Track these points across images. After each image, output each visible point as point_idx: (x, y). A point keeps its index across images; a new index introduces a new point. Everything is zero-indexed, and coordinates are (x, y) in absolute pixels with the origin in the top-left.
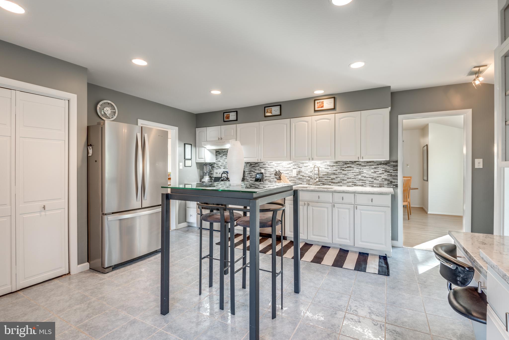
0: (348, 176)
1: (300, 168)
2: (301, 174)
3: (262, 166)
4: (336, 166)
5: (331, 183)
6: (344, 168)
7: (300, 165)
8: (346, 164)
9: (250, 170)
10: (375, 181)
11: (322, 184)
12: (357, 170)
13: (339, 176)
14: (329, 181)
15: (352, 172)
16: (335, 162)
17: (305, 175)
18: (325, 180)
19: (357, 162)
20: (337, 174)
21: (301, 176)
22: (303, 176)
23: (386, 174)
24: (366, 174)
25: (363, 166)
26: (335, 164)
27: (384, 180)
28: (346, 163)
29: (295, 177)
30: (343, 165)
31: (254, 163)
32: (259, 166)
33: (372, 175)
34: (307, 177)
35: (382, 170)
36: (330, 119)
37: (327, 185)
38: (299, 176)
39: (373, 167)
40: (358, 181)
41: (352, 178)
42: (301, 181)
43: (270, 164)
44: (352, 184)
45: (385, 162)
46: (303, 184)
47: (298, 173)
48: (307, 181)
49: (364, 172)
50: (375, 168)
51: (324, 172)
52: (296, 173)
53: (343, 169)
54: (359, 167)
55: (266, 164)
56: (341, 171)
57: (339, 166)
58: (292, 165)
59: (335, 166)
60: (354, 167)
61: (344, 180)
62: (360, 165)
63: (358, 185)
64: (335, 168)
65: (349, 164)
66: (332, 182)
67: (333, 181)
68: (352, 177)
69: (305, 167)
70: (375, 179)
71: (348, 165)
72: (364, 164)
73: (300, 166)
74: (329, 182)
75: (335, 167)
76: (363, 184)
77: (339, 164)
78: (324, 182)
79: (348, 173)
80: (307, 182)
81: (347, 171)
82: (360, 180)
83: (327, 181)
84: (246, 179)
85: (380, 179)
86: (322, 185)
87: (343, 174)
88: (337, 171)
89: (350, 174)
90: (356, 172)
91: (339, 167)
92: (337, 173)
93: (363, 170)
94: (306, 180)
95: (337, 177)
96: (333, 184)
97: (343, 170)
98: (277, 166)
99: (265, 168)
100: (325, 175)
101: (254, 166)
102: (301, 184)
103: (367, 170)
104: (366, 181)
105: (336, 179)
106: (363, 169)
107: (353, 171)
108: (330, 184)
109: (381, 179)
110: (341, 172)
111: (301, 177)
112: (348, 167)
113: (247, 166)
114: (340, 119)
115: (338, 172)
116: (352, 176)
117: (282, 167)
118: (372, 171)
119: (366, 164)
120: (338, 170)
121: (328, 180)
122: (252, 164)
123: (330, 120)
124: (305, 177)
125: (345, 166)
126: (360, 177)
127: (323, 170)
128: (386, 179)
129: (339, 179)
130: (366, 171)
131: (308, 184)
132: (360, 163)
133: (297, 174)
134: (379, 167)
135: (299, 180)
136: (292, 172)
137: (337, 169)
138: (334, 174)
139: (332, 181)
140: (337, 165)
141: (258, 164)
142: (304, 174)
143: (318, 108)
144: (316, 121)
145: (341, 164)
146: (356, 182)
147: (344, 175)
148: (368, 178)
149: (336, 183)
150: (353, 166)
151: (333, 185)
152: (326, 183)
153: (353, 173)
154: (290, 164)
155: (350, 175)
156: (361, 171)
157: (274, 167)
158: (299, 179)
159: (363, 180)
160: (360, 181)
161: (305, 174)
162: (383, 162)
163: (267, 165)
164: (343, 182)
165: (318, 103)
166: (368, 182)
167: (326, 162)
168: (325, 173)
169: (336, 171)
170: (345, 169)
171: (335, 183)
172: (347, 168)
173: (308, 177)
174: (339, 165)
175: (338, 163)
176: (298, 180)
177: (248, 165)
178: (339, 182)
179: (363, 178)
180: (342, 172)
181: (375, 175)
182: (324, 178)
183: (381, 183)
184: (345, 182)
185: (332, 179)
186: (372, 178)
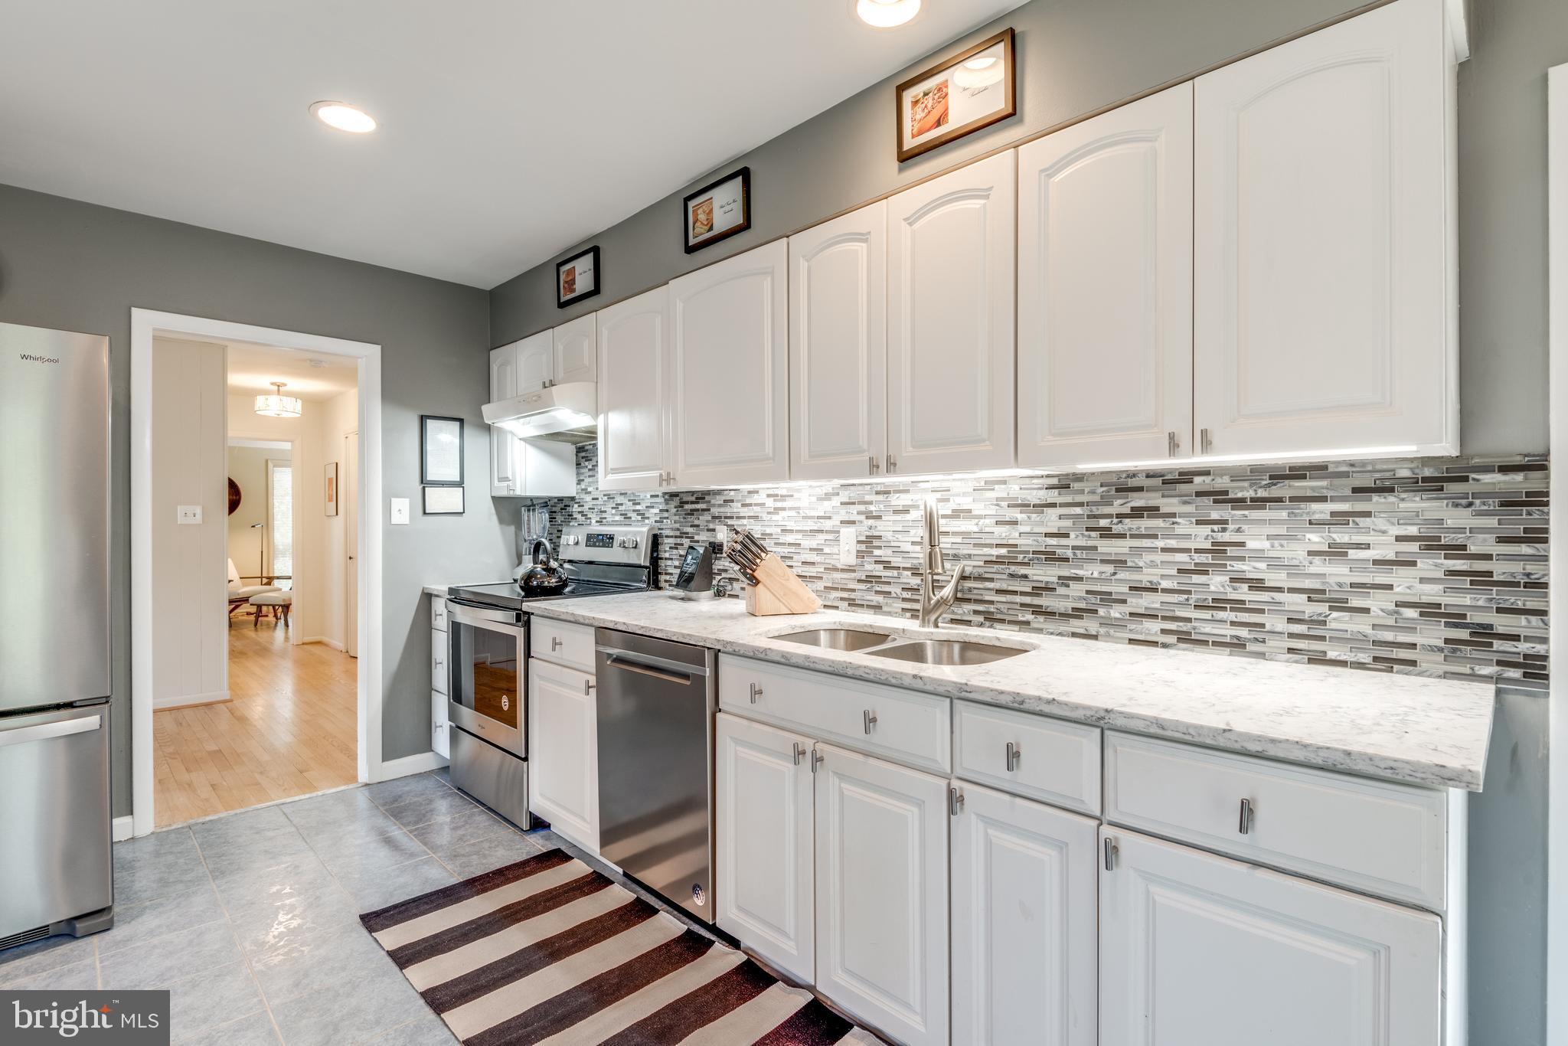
0: (1136, 576)
1: (871, 522)
2: (877, 552)
3: (722, 510)
4: (1062, 505)
5: (1029, 617)
6: (1109, 516)
7: (871, 503)
8: (1123, 490)
9: (678, 529)
10: (1339, 621)
11: (981, 619)
12: (1201, 537)
13: (1081, 573)
14: (1018, 599)
15: (1160, 543)
16: (1055, 481)
17: (897, 561)
18: (999, 592)
19: (1197, 480)
20: (1067, 560)
21: (876, 562)
22: (887, 565)
23: (1432, 565)
24: (1263, 565)
25: (1238, 503)
26: (1053, 496)
27: (1411, 613)
28: (1123, 485)
29: (850, 570)
30: (1106, 501)
31: (693, 493)
32: (709, 510)
33: (1313, 570)
34: (905, 569)
35: (1399, 539)
36: (984, 193)
37: (1010, 622)
38: (871, 568)
39: (1321, 510)
40: (1206, 615)
41: (1165, 591)
42: (877, 592)
43: (748, 501)
44: (1164, 631)
45: (1428, 472)
46: (885, 609)
47: (863, 547)
48: (906, 595)
49: (1251, 544)
50: (1340, 519)
51: (990, 546)
52: (854, 547)
53: (1103, 523)
54: (1215, 515)
55: (732, 501)
56: (1094, 539)
57: (1081, 504)
58: (836, 501)
59: (1053, 505)
60: (1173, 515)
61: (1107, 598)
62: (1220, 497)
63: (1205, 643)
64: (1052, 520)
65: (1140, 489)
66: (1038, 611)
67: (1044, 601)
68: (1165, 584)
69: (896, 512)
70: (1339, 605)
71: (1138, 500)
72: (1249, 494)
73: (872, 508)
74: (1022, 605)
75: (1052, 513)
76: (1243, 633)
77: (1082, 492)
78: (992, 608)
79: (1137, 551)
80: (904, 600)
81: (1133, 536)
82: (1219, 603)
83: (1009, 598)
84: (666, 574)
85: (1378, 603)
86: (981, 625)
87: (1103, 561)
88: (1067, 535)
89: (1148, 557)
90: (1187, 551)
91: (1078, 510)
92: (1069, 553)
93: (1239, 530)
94: (899, 591)
95: (1064, 581)
96: (1041, 618)
97: (1106, 533)
98: (777, 510)
99: (730, 522)
100: (999, 561)
101: (692, 512)
102: (877, 608)
103: (1277, 537)
104: (1262, 611)
105: (1061, 590)
106: (1245, 527)
107: (1172, 543)
108: (1028, 623)
109: (1392, 607)
110: (1090, 543)
111: (878, 570)
112: (1137, 513)
113: (667, 511)
114: (1049, 172)
115: (1074, 548)
116: (1163, 576)
117: (793, 513)
118: (1316, 539)
119: (1262, 493)
120: (1072, 535)
121: (1015, 593)
122: (685, 499)
123: (987, 197)
124: (895, 573)
125: (1118, 506)
126: (1217, 583)
127: (987, 530)
128: (1430, 611)
129: (1077, 589)
130: (1269, 537)
131: (908, 615)
132: (1223, 483)
133: (860, 554)
134: (1368, 514)
135: (869, 585)
136: (837, 540)
137: (1068, 523)
138: (1051, 557)
139: (1036, 601)
140: (1069, 499)
141: (707, 498)
142: (889, 552)
143: (920, 133)
144: (910, 221)
145: (1093, 492)
146: (1189, 620)
147: (1110, 568)
148: (1279, 590)
149: (1061, 615)
150: (1168, 505)
151: (1040, 631)
152: (1002, 613)
153: (1168, 557)
154: (828, 497)
155: (1153, 565)
156: (1226, 537)
157: (765, 516)
158: (870, 579)
159: (1238, 605)
160: (1221, 615)
161: (897, 551)
162: (1404, 473)
163: (739, 505)
164: (1102, 612)
165: (915, 103)
166: (1281, 625)
167: (1004, 482)
168: (995, 552)
169: (1063, 541)
170: (1117, 529)
171: (1053, 614)
172: (1127, 521)
173: (909, 573)
174: (1079, 498)
175: (1076, 486)
176: (862, 586)
177: (672, 506)
178: (1078, 613)
179: (1243, 593)
180: (1096, 548)
181: (1337, 573)
182: (991, 580)
183: (1389, 636)
184: (1116, 612)
185: (1038, 590)
186: (1313, 595)
